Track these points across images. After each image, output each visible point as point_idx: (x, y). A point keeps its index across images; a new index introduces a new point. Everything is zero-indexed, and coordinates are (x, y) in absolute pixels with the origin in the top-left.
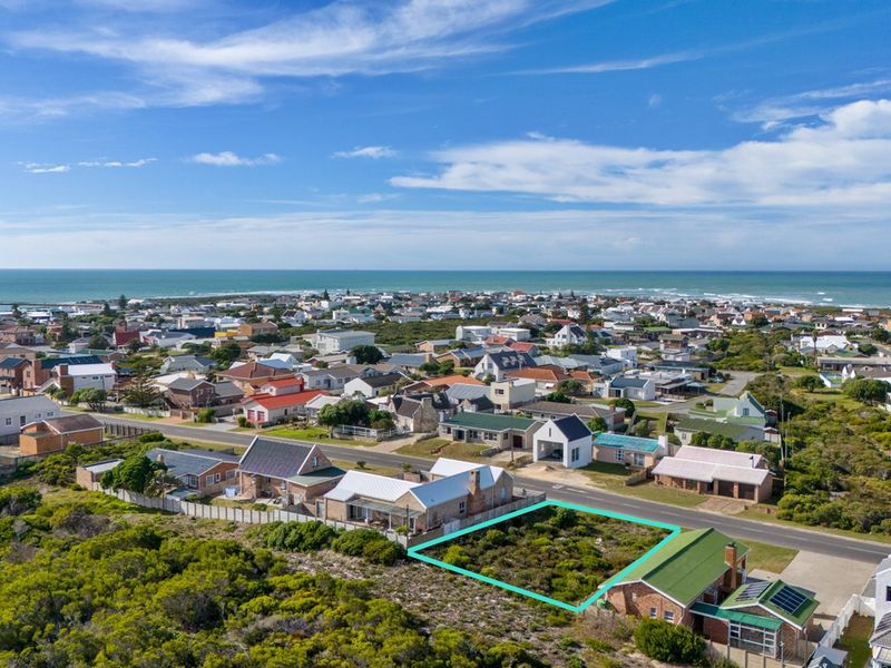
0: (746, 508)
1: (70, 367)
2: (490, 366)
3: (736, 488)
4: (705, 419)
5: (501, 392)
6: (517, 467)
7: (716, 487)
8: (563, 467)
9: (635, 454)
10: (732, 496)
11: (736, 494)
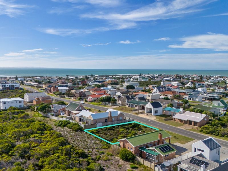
0: (192, 128)
1: (58, 87)
3: (193, 123)
4: (207, 106)
5: (149, 96)
6: (139, 114)
7: (188, 122)
8: (152, 115)
9: (174, 113)
10: (192, 125)
11: (193, 124)
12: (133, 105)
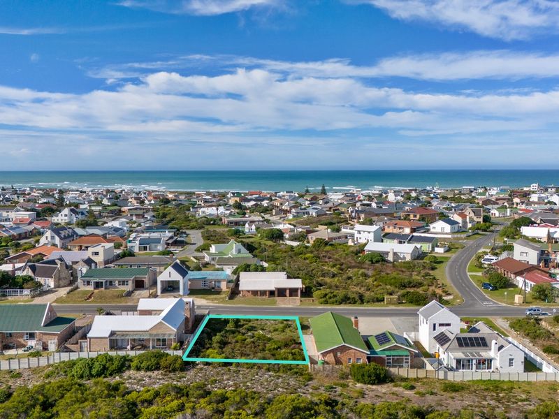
0: (301, 301)
2: (53, 238)
3: (288, 291)
5: (97, 254)
7: (276, 293)
8: (180, 295)
9: (215, 282)
10: (286, 296)
11: (288, 295)
12: (111, 282)
